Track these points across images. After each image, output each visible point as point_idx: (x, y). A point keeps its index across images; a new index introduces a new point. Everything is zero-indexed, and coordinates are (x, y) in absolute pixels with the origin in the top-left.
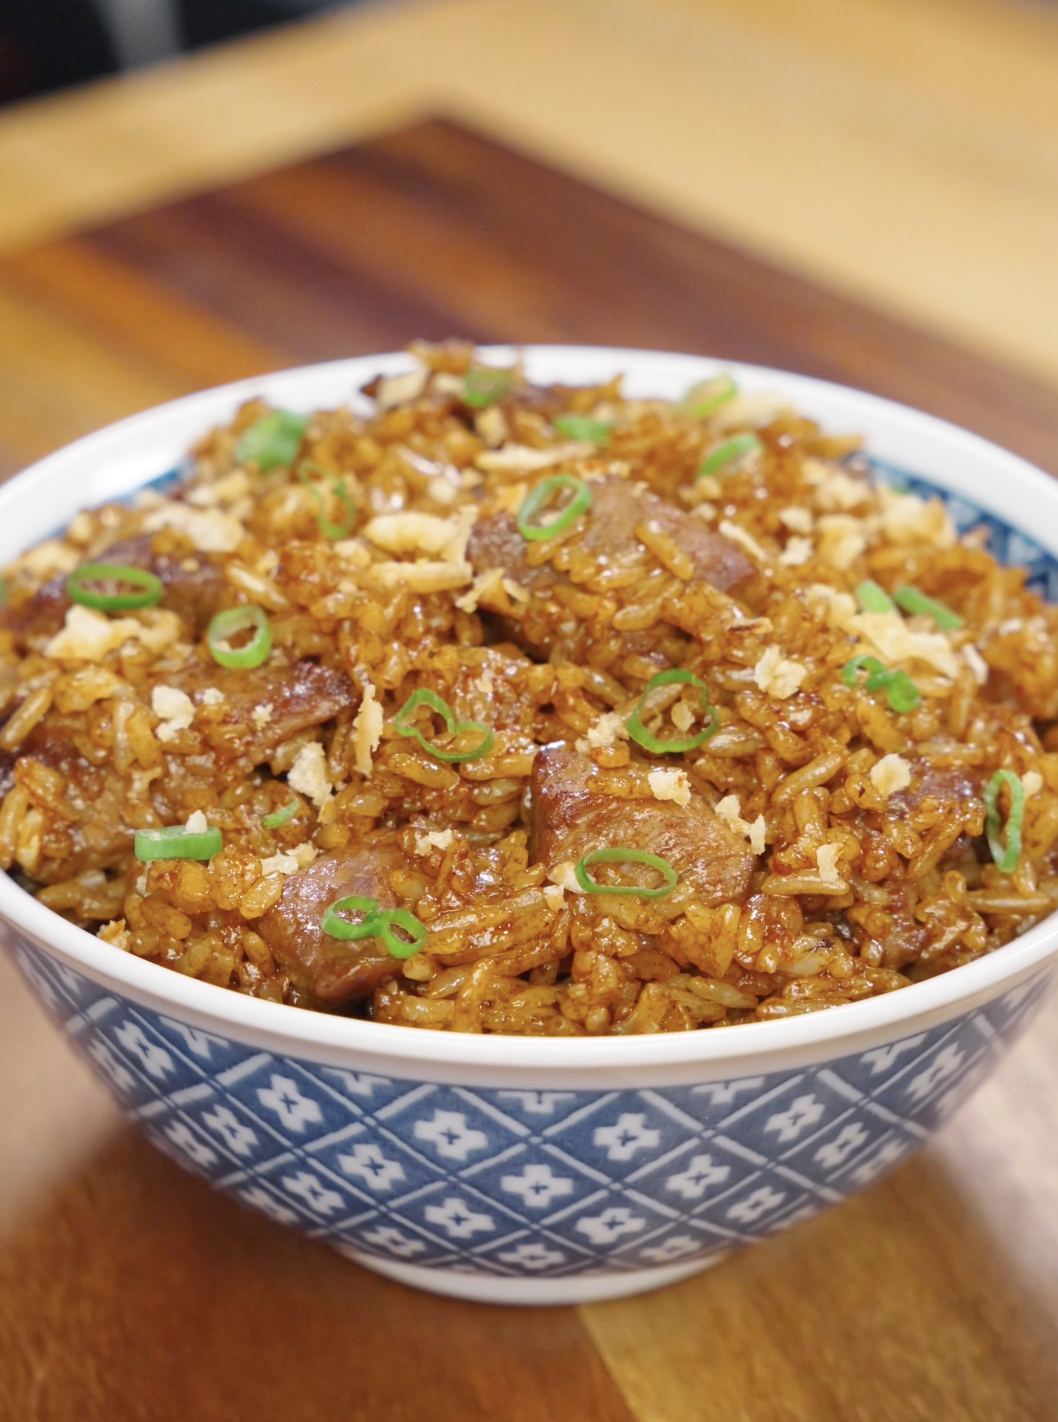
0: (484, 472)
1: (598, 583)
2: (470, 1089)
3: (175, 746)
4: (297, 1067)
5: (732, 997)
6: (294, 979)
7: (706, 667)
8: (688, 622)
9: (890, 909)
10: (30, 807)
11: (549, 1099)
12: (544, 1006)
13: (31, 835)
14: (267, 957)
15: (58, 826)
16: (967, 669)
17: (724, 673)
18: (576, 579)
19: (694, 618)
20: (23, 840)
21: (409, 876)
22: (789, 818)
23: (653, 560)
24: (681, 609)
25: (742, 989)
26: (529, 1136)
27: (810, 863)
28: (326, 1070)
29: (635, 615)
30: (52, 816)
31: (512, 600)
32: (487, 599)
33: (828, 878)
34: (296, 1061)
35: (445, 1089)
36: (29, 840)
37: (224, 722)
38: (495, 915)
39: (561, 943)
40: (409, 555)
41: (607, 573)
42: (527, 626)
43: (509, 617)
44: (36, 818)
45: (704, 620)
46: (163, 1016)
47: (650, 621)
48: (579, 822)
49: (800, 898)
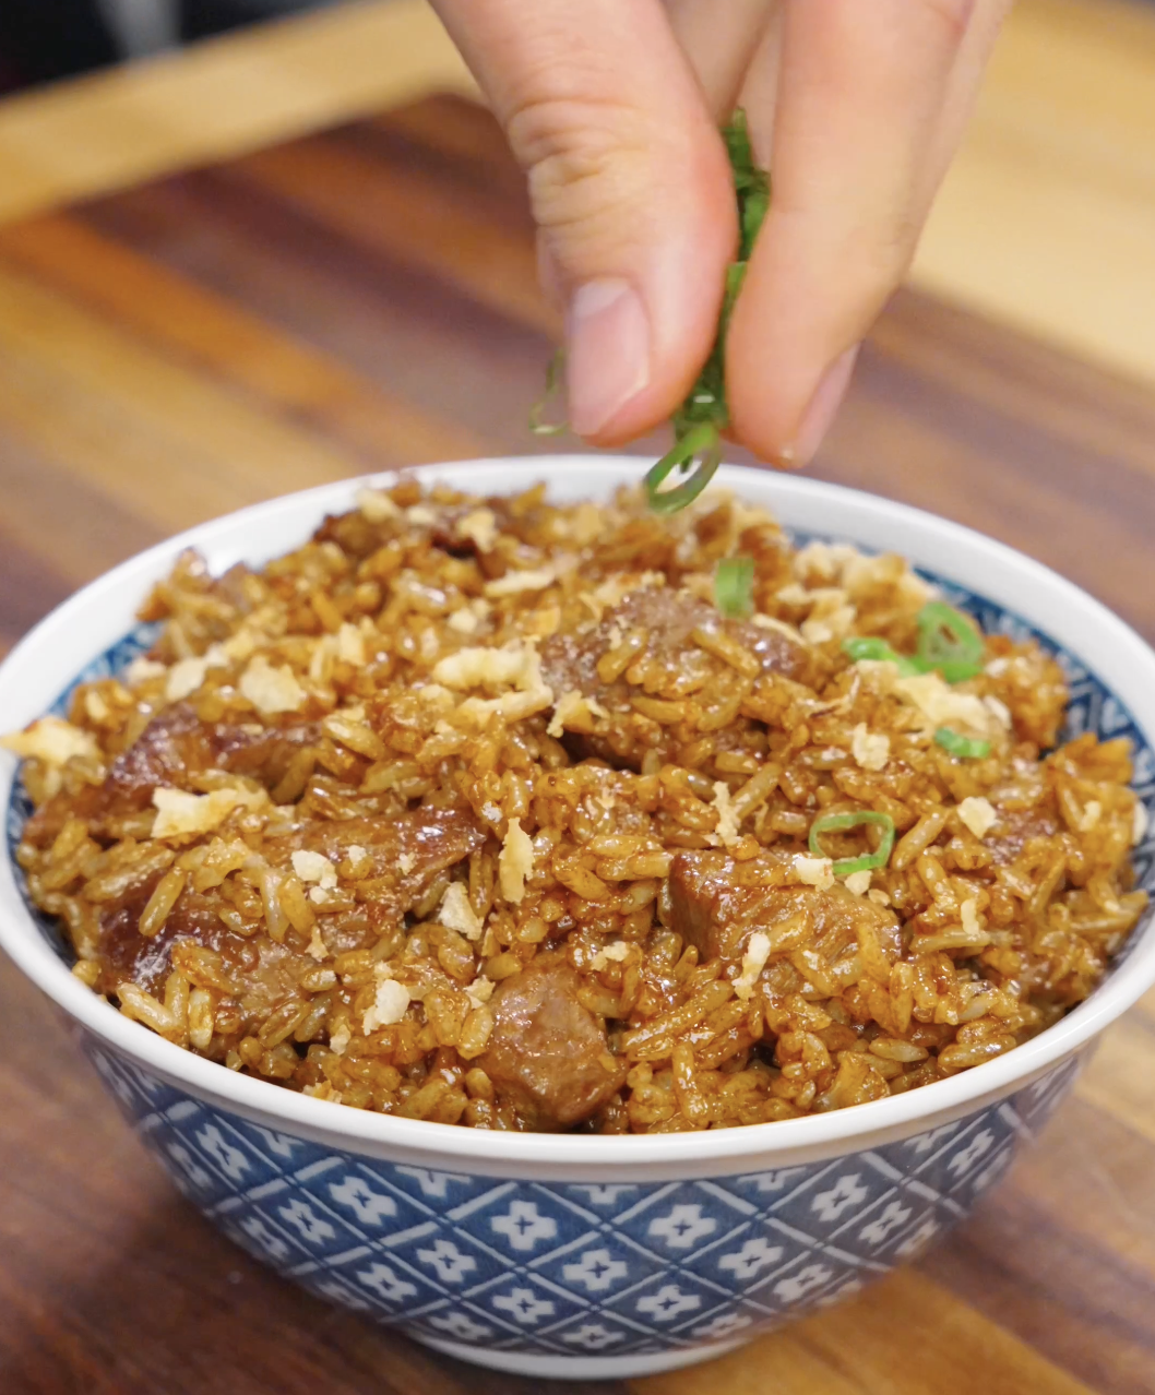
0: (494, 601)
1: (675, 691)
2: (711, 1181)
3: (329, 906)
4: (543, 1190)
5: (909, 1053)
6: (521, 1107)
7: (794, 753)
8: (769, 715)
9: (1015, 948)
10: (192, 987)
11: (782, 1176)
12: (751, 1091)
13: (202, 1016)
14: (490, 1093)
15: (226, 1003)
16: (993, 718)
17: (810, 756)
18: (650, 690)
19: (775, 710)
20: (194, 1021)
21: (596, 993)
22: (914, 880)
23: (717, 661)
24: (763, 705)
25: (917, 1043)
26: (756, 1214)
27: (952, 920)
28: (573, 1188)
29: (716, 714)
30: (217, 994)
31: (595, 718)
32: (571, 722)
33: (972, 932)
34: (542, 1184)
35: (689, 1184)
36: (201, 1021)
37: (371, 876)
38: (690, 1014)
39: (758, 1032)
40: (482, 690)
41: (681, 680)
42: (612, 741)
43: (592, 735)
44: (202, 998)
45: (785, 708)
46: (400, 1164)
47: (731, 718)
48: (744, 915)
49: (947, 951)
